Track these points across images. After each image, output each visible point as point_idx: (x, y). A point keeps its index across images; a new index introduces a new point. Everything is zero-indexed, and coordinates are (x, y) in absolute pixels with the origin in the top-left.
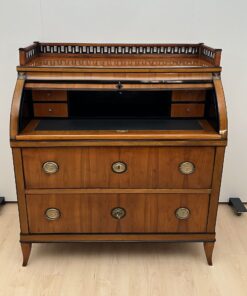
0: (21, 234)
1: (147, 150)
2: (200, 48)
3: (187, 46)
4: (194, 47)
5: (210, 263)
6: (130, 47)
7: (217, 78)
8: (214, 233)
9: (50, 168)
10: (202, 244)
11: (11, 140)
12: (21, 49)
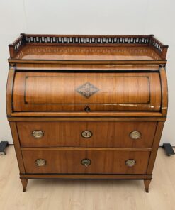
0: (20, 174)
1: (107, 124)
3: (140, 37)
4: (146, 37)
5: (147, 191)
6: (96, 37)
7: (163, 68)
8: (152, 175)
9: (38, 135)
10: (143, 181)
11: (8, 116)
12: (10, 46)
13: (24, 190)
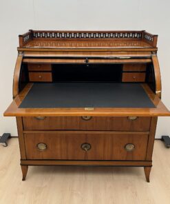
0: (21, 160)
2: (142, 33)
3: (134, 33)
4: (138, 33)
5: (148, 181)
6: (95, 33)
7: (154, 55)
8: (151, 161)
10: (143, 168)
12: (20, 36)
13: (24, 179)
